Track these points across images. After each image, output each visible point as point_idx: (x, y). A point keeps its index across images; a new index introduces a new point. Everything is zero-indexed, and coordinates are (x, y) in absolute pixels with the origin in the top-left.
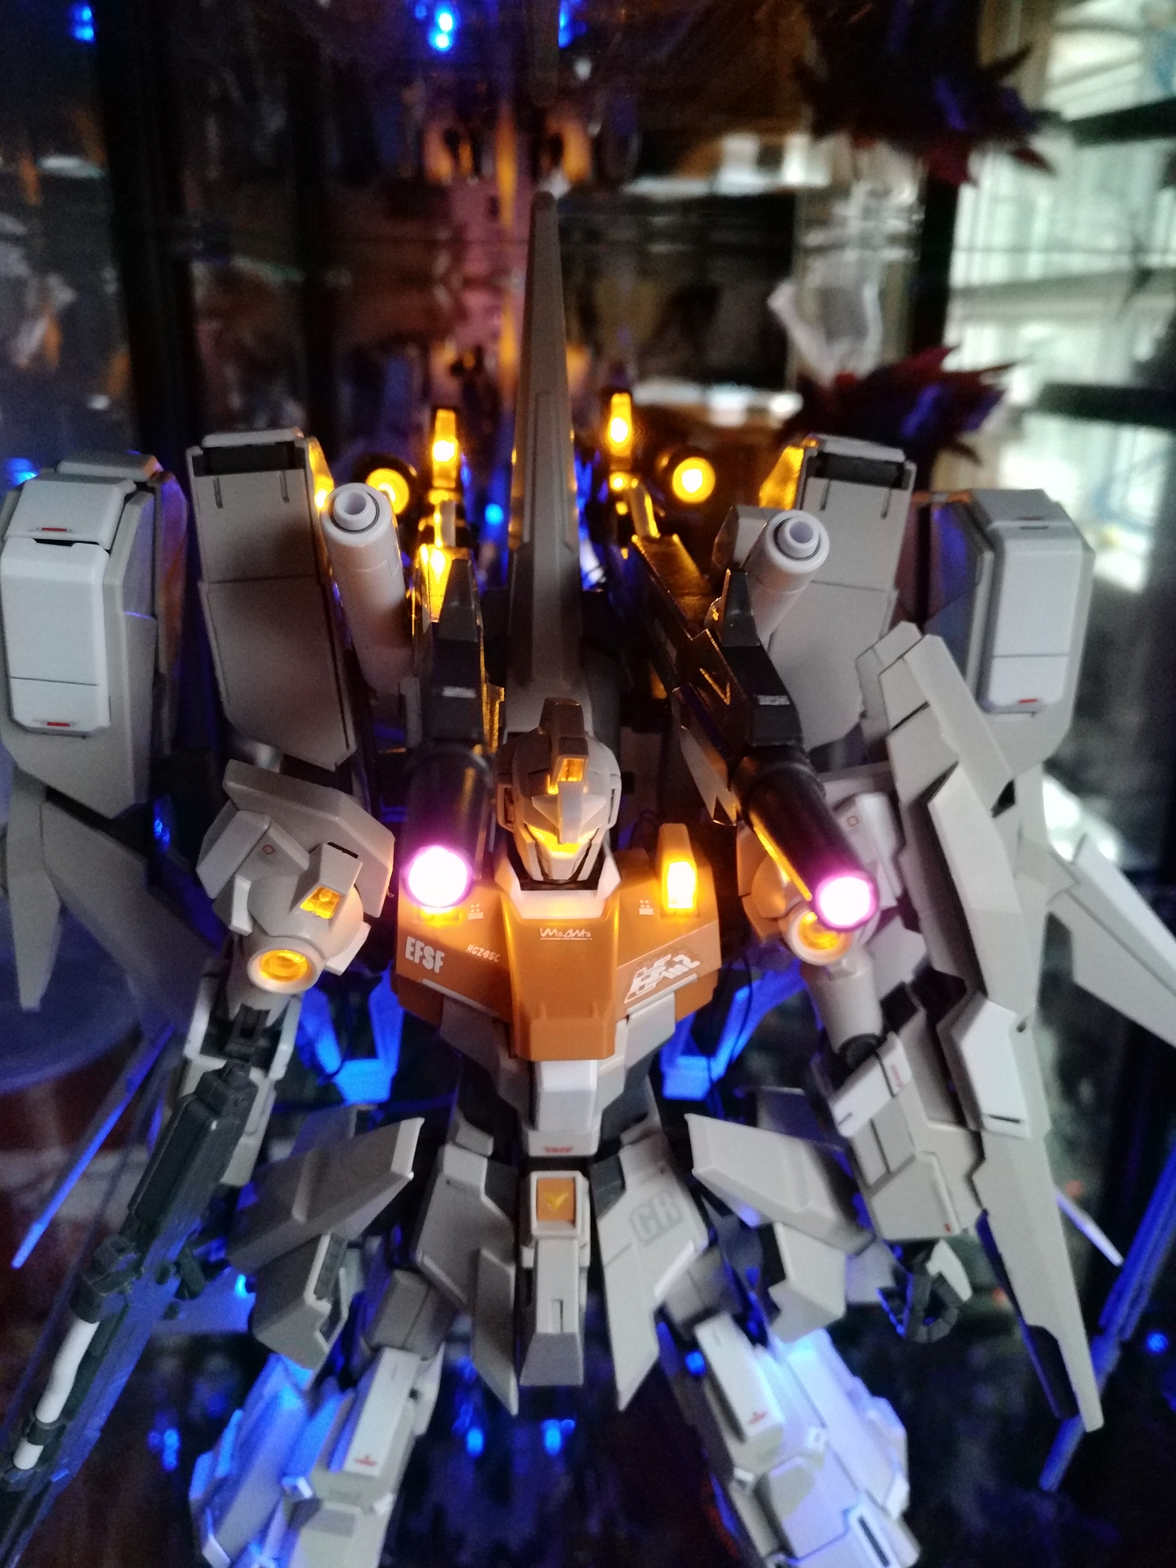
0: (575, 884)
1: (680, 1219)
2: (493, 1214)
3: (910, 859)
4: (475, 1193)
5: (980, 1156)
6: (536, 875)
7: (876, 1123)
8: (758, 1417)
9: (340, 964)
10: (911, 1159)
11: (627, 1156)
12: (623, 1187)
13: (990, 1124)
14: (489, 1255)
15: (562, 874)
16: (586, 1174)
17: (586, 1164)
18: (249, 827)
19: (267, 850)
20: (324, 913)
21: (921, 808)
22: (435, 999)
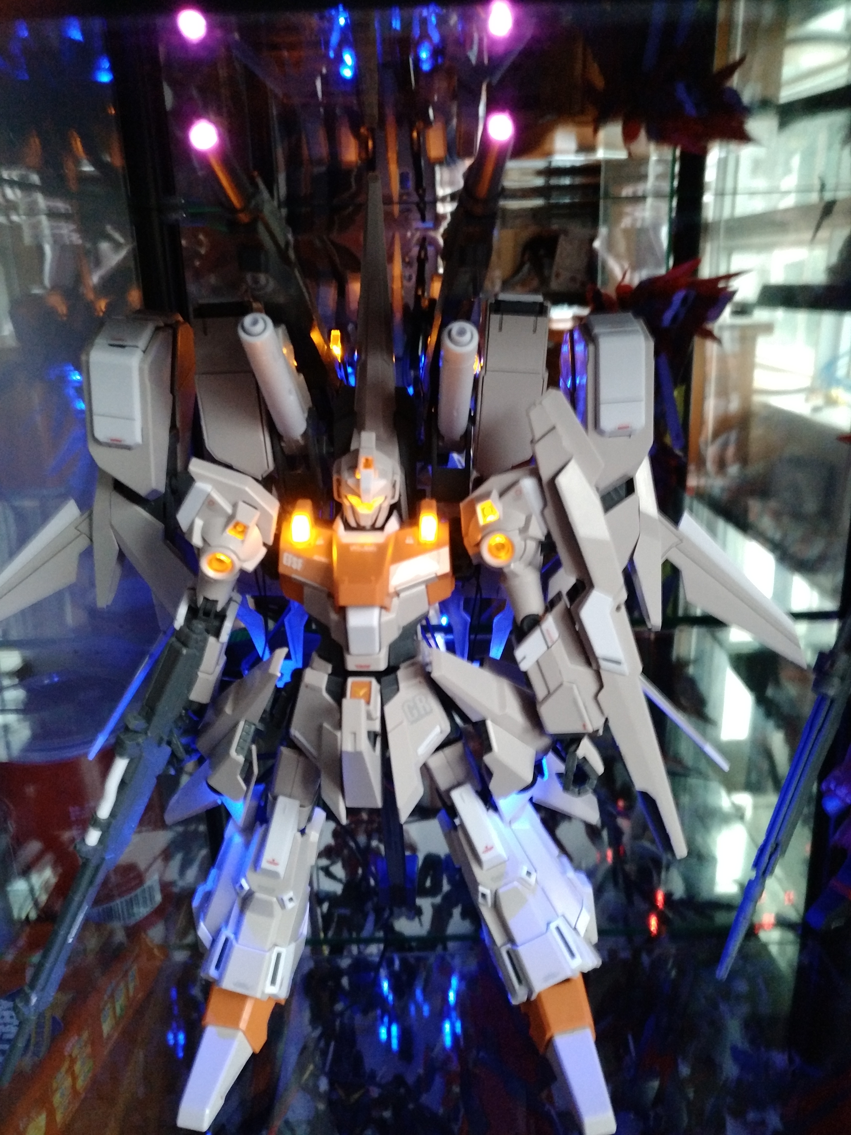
0: (373, 528)
1: (431, 711)
2: (327, 701)
3: (549, 512)
4: (319, 690)
5: (601, 686)
6: (353, 524)
7: (541, 664)
8: (488, 849)
9: (250, 566)
10: (561, 685)
11: (401, 674)
12: (398, 690)
13: (603, 664)
14: (326, 726)
15: (367, 523)
16: (379, 681)
17: (378, 675)
18: (202, 491)
19: (210, 503)
20: (239, 537)
21: (552, 482)
22: (299, 586)
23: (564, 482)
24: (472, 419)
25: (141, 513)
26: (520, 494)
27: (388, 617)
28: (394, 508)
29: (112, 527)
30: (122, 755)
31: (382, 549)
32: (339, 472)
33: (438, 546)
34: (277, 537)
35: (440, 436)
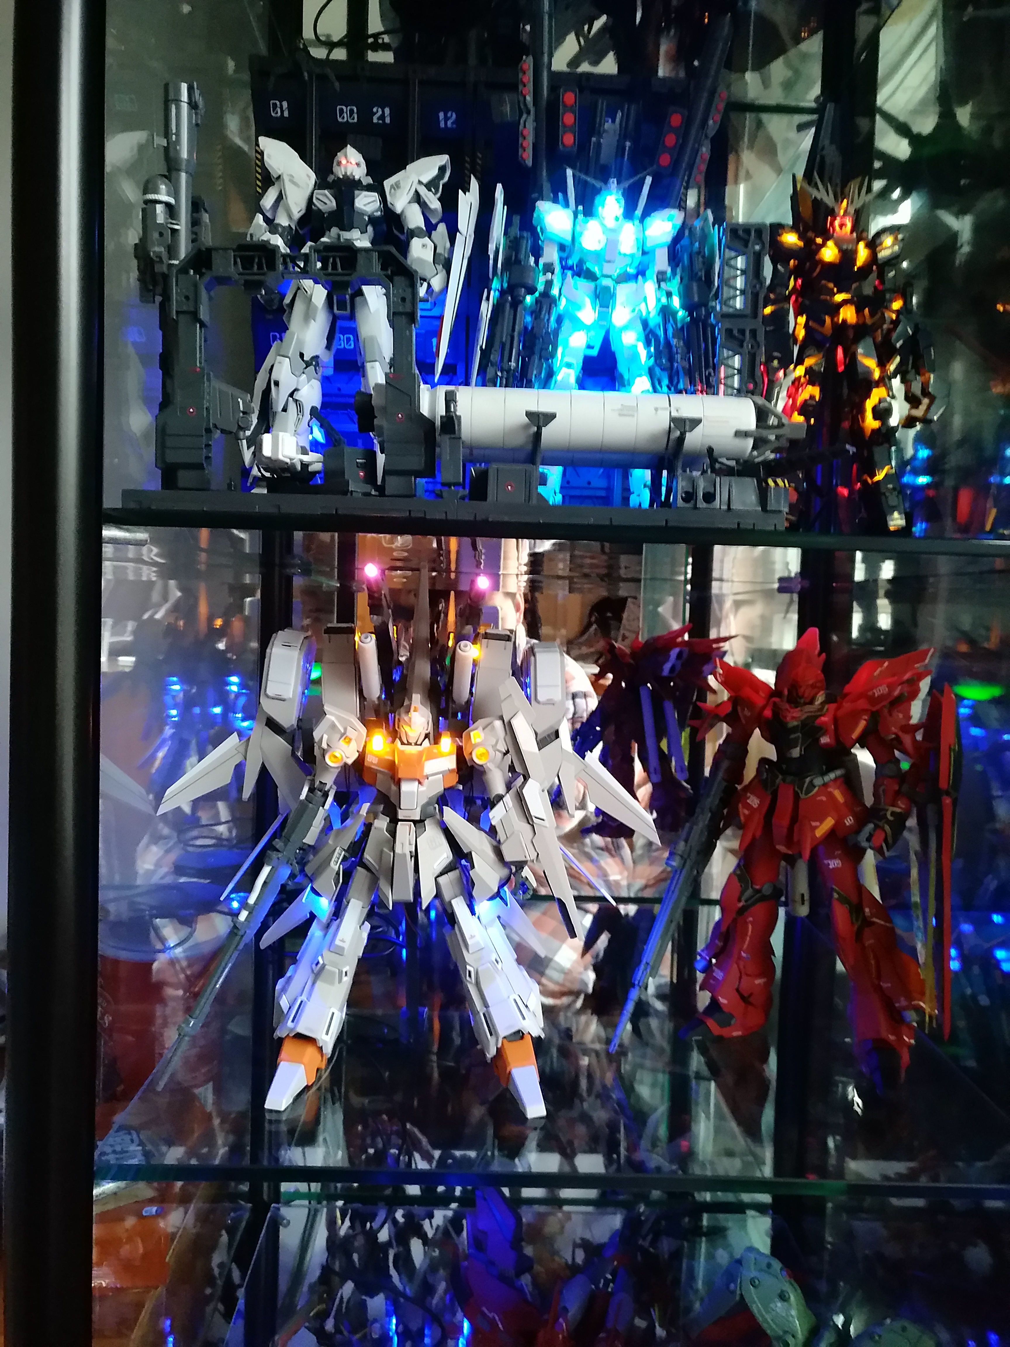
0: (416, 744)
1: (442, 845)
2: (387, 836)
3: (509, 739)
4: (382, 831)
5: (534, 832)
6: (406, 742)
7: (503, 821)
8: (472, 937)
9: (350, 761)
10: (513, 834)
11: (427, 821)
12: (425, 831)
13: (535, 820)
15: (413, 741)
16: (415, 825)
17: (415, 822)
18: (329, 719)
19: (333, 726)
20: (346, 745)
21: (510, 723)
22: (374, 773)
23: (515, 723)
24: (471, 693)
25: (280, 741)
26: (493, 727)
27: (422, 789)
28: (427, 736)
29: (261, 749)
30: (268, 865)
31: (420, 754)
32: (399, 715)
33: (450, 754)
34: (365, 747)
35: (454, 702)
